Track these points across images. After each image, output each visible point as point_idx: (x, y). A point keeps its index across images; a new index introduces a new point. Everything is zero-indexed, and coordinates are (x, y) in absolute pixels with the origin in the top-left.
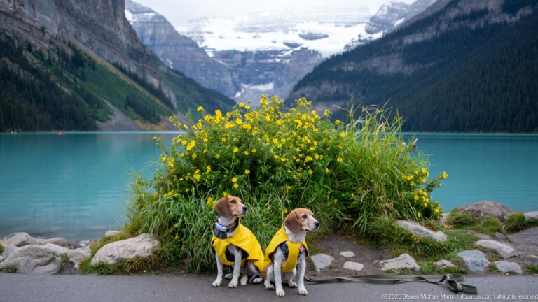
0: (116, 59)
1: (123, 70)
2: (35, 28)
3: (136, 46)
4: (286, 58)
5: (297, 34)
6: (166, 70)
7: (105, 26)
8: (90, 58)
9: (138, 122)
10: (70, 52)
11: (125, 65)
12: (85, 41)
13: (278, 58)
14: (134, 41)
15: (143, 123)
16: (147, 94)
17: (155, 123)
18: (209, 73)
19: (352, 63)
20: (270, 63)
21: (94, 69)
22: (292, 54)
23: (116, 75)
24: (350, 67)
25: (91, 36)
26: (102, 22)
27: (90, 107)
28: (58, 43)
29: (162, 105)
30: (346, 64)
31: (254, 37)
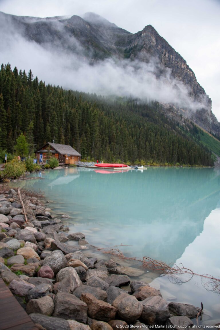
2: (178, 115)
3: (215, 123)
8: (200, 129)
10: (192, 127)
14: (215, 120)
21: (203, 135)
23: (212, 138)
28: (187, 123)
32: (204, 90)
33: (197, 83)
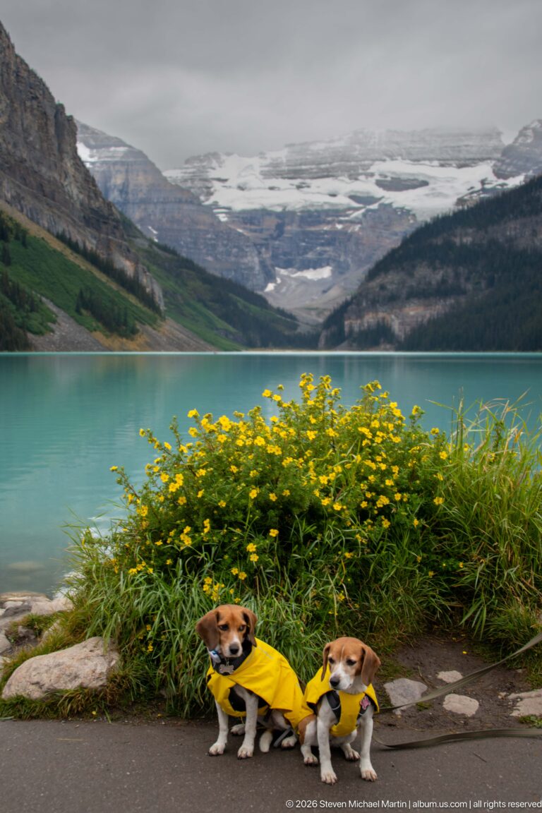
0: (61, 227)
1: (74, 247)
3: (96, 204)
4: (352, 222)
5: (373, 180)
6: (146, 245)
7: (44, 170)
8: (18, 225)
9: (98, 335)
11: (76, 237)
12: (9, 196)
13: (340, 222)
14: (92, 195)
15: (107, 336)
16: (114, 286)
17: (127, 337)
18: (221, 249)
19: (470, 231)
20: (326, 232)
21: (24, 244)
22: (364, 215)
23: (61, 254)
24: (465, 238)
25: (20, 187)
26: (38, 163)
27: (17, 310)
29: (140, 305)
30: (458, 231)
31: (299, 187)
32: (44, 85)
33: (17, 56)
